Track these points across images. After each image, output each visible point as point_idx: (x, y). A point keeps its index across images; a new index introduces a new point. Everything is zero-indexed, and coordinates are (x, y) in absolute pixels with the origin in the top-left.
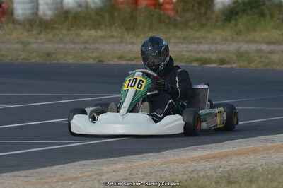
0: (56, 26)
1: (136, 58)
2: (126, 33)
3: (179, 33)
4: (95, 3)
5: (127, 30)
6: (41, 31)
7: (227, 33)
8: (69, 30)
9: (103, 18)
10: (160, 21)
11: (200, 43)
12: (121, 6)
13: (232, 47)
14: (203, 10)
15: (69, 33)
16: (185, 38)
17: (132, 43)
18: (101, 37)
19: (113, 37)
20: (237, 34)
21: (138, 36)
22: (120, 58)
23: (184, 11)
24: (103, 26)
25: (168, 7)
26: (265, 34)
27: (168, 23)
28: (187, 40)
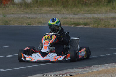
0: (32, 6)
2: (62, 9)
3: (87, 9)
5: (64, 7)
6: (25, 8)
7: (108, 8)
8: (38, 7)
9: (53, 2)
10: (79, 3)
11: (94, 13)
15: (38, 9)
16: (88, 11)
18: (52, 11)
20: (112, 9)
21: (68, 10)
24: (53, 6)
27: (82, 4)
28: (89, 12)
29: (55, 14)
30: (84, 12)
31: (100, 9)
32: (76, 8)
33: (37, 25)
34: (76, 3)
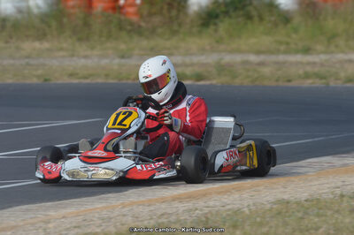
1: (91, 75)
2: (77, 45)
3: (145, 43)
4: (38, 7)
5: (80, 40)
7: (205, 41)
8: (7, 42)
9: (50, 26)
12: (72, 11)
13: (211, 59)
14: (174, 13)
16: (152, 49)
17: (86, 57)
18: (48, 50)
19: (61, 49)
20: (217, 42)
21: (93, 48)
22: (71, 75)
23: (151, 15)
24: (49, 37)
25: (131, 10)
26: (253, 41)
27: (130, 31)
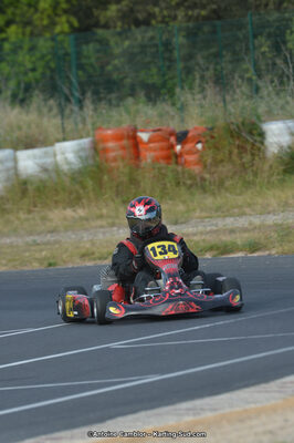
0: (7, 206)
3: (209, 201)
4: (68, 163)
8: (30, 212)
9: (84, 188)
10: (178, 184)
11: (243, 214)
12: (113, 164)
14: (247, 158)
15: (31, 216)
16: (218, 209)
18: (81, 219)
19: (101, 217)
23: (216, 163)
24: (84, 201)
25: (190, 158)
27: (191, 186)
28: (222, 211)
29: (102, 227)
30: (204, 214)
31: (260, 200)
32: (170, 202)
33: (78, 263)
34: (168, 185)
